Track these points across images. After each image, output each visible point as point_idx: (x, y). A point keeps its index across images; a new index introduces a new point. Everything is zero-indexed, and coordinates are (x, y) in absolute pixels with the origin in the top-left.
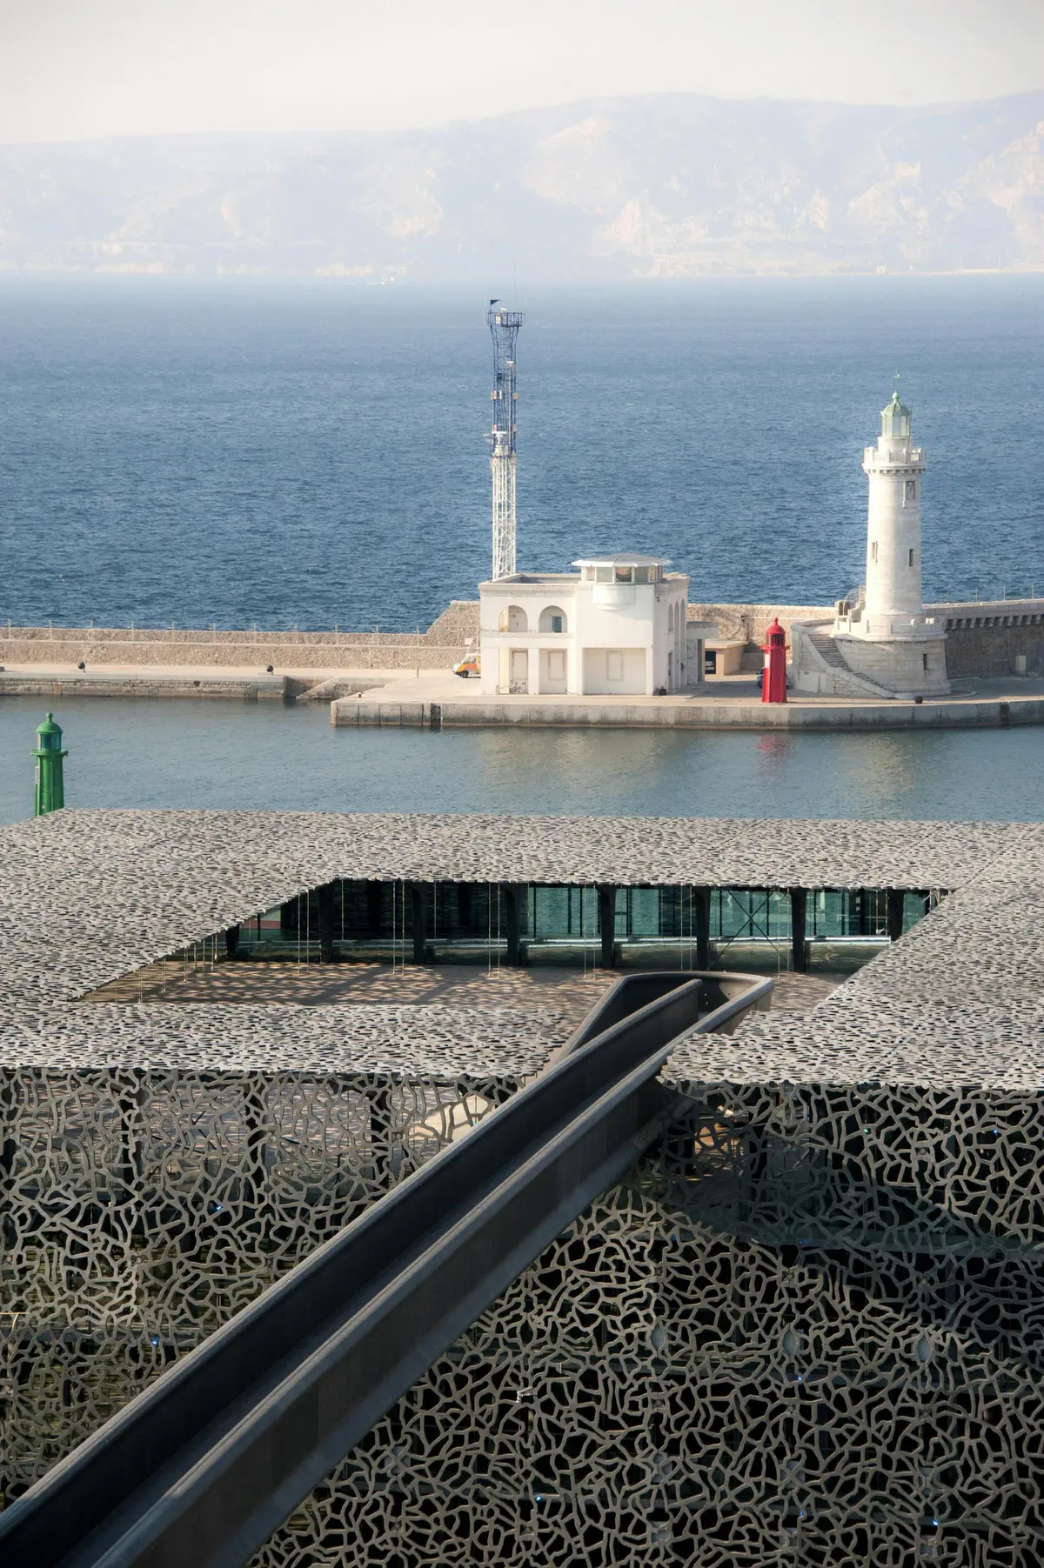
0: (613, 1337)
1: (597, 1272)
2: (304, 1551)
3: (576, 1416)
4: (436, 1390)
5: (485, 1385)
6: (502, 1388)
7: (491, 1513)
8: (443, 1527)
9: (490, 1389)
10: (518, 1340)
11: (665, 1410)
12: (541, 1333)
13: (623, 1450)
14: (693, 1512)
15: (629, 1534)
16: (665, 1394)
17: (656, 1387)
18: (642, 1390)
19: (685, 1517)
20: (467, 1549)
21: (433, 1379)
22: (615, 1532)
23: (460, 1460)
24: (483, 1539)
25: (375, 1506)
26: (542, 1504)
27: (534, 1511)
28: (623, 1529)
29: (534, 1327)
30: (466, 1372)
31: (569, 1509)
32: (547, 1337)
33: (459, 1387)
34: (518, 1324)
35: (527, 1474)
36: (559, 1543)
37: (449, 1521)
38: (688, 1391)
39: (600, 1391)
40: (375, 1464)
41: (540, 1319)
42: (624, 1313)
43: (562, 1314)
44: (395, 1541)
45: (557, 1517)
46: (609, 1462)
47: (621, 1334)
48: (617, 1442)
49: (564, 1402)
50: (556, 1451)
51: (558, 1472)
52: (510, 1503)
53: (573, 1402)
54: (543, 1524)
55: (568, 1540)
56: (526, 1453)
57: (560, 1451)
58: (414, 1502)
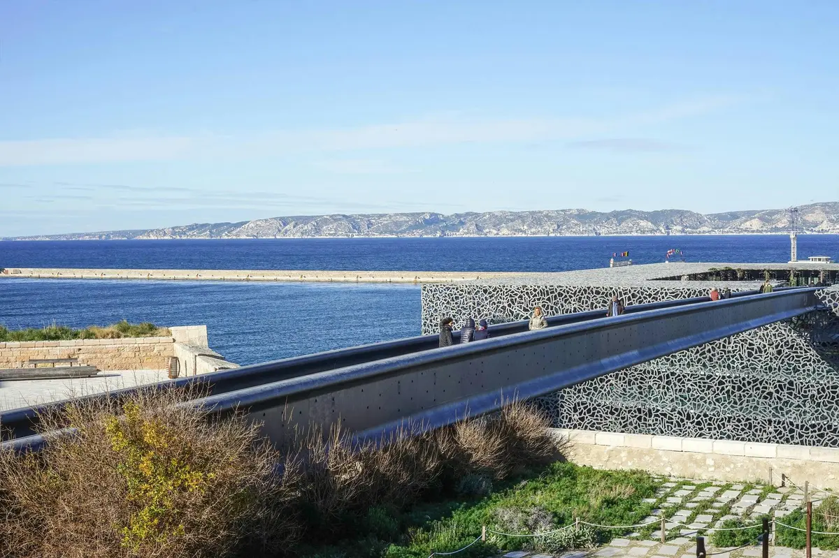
0: (799, 370)
1: (794, 350)
2: (700, 432)
3: (787, 395)
4: (741, 385)
5: (757, 384)
6: (762, 386)
7: (759, 423)
8: (743, 427)
9: (759, 386)
10: (768, 371)
11: (816, 393)
12: (775, 369)
13: (802, 405)
14: (825, 425)
15: (803, 431)
16: (816, 388)
17: (812, 386)
18: (808, 387)
19: (822, 426)
20: (751, 433)
21: (740, 382)
22: (799, 430)
23: (749, 407)
24: (756, 431)
25: (722, 419)
26: (775, 422)
27: (772, 423)
28: (802, 429)
29: (773, 367)
30: (751, 380)
31: (783, 423)
32: (777, 370)
33: (748, 385)
34: (768, 366)
35: (770, 412)
36: (781, 433)
37: (746, 425)
38: (823, 387)
39: (794, 387)
40: (722, 407)
41: (775, 365)
42: (802, 363)
43: (782, 363)
44: (729, 430)
45: (780, 425)
46: (797, 409)
47: (802, 369)
48: (800, 403)
49: (782, 390)
50: (780, 405)
51: (780, 411)
52: (765, 420)
53: (786, 391)
54: (775, 427)
55: (783, 432)
56: (770, 406)
57: (781, 405)
58: (735, 419)
